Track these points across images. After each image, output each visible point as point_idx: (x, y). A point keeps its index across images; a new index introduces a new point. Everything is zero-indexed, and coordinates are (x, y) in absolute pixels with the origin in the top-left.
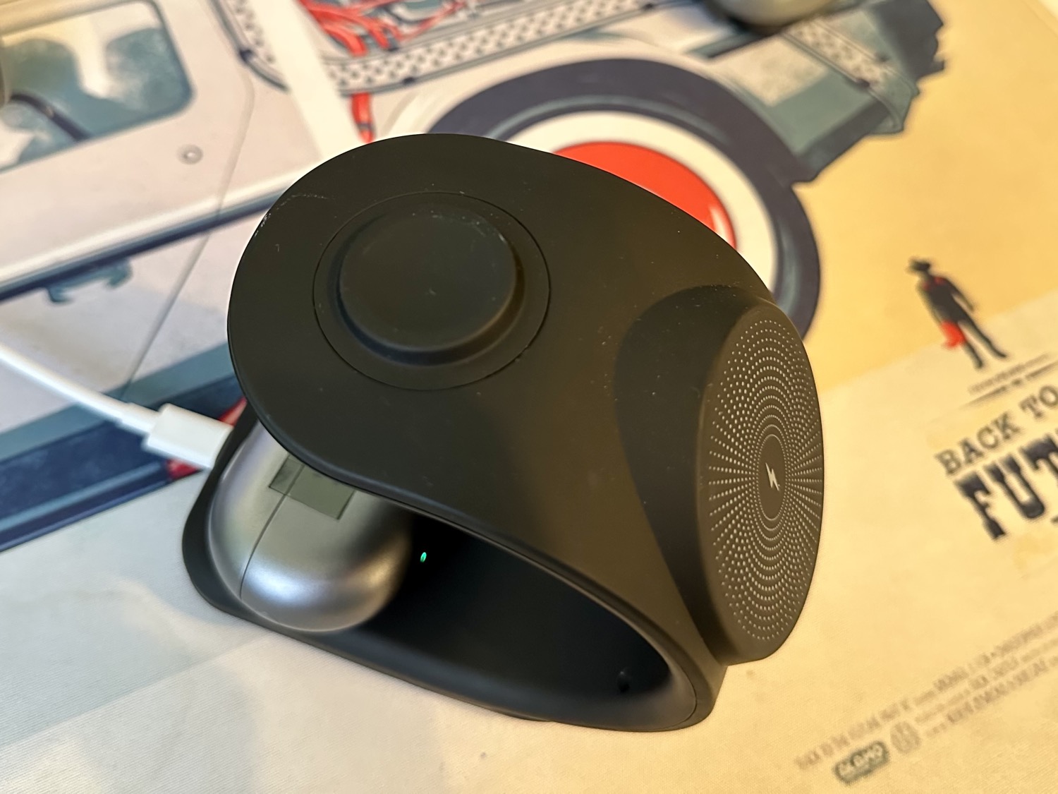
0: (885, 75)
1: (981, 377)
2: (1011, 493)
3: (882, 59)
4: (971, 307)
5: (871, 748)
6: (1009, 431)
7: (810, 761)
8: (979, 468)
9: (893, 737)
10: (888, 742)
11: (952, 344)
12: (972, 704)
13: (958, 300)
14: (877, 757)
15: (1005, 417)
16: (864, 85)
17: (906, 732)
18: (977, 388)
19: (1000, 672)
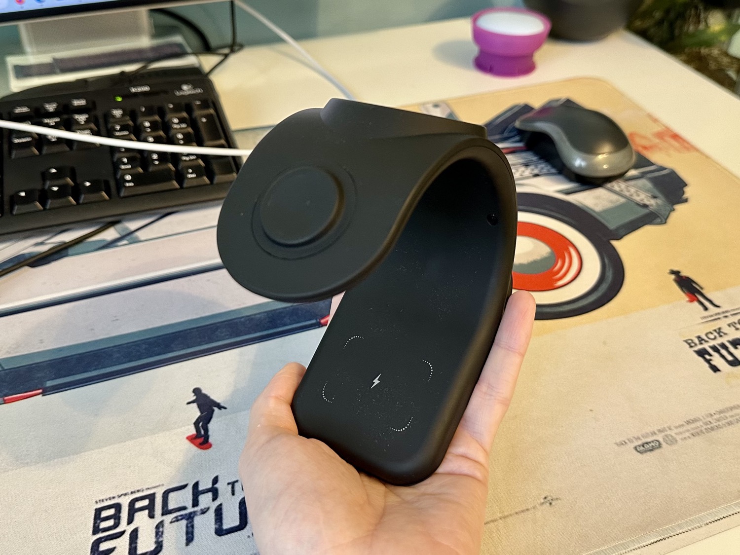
0: (657, 204)
1: (706, 313)
2: (723, 356)
3: (654, 197)
4: (702, 288)
5: (653, 442)
6: (722, 334)
7: (622, 444)
8: (706, 346)
9: (664, 439)
10: (661, 440)
11: (691, 301)
12: (704, 431)
13: (694, 285)
14: (656, 445)
15: (720, 329)
16: (645, 206)
17: (670, 438)
18: (705, 317)
19: (718, 420)
